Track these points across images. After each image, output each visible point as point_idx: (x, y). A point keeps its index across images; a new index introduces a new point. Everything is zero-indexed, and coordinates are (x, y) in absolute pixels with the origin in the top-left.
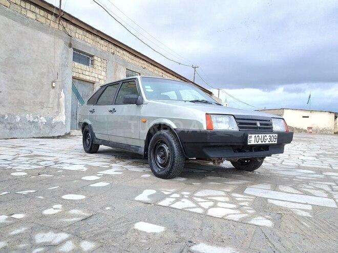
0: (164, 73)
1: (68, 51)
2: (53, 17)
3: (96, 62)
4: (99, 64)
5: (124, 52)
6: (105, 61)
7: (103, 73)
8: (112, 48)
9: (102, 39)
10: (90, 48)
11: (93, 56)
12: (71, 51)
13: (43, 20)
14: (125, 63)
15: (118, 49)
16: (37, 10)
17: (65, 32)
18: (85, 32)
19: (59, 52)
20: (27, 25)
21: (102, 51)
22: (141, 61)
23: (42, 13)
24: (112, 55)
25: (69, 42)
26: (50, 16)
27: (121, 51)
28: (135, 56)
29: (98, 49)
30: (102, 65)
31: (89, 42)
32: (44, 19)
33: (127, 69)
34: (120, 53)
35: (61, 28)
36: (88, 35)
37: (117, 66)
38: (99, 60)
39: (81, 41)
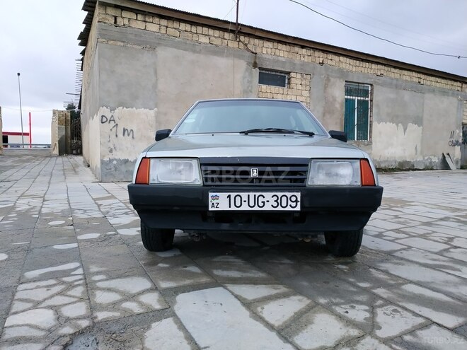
0: (423, 76)
1: (251, 73)
2: (232, 35)
3: (293, 80)
4: (299, 82)
5: (341, 58)
6: (308, 77)
7: (306, 93)
8: (320, 56)
9: (303, 47)
10: (284, 63)
11: (289, 73)
12: (256, 72)
13: (218, 42)
14: (342, 73)
15: (330, 56)
16: (211, 32)
17: (248, 50)
18: (276, 44)
19: (239, 76)
20: (199, 52)
21: (303, 64)
22: (374, 66)
23: (217, 33)
24: (319, 66)
25: (253, 62)
26: (227, 35)
27: (336, 58)
28: (362, 60)
29: (296, 62)
30: (304, 82)
31: (282, 55)
32: (220, 40)
33: (346, 81)
34: (333, 60)
35: (242, 46)
36: (280, 46)
37: (328, 80)
38: (299, 76)
39: (270, 57)
